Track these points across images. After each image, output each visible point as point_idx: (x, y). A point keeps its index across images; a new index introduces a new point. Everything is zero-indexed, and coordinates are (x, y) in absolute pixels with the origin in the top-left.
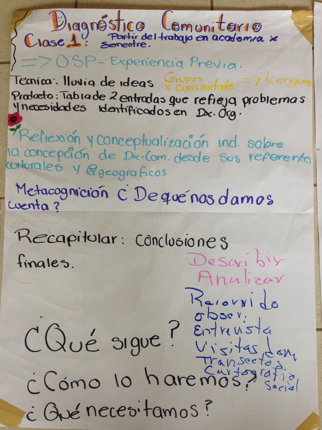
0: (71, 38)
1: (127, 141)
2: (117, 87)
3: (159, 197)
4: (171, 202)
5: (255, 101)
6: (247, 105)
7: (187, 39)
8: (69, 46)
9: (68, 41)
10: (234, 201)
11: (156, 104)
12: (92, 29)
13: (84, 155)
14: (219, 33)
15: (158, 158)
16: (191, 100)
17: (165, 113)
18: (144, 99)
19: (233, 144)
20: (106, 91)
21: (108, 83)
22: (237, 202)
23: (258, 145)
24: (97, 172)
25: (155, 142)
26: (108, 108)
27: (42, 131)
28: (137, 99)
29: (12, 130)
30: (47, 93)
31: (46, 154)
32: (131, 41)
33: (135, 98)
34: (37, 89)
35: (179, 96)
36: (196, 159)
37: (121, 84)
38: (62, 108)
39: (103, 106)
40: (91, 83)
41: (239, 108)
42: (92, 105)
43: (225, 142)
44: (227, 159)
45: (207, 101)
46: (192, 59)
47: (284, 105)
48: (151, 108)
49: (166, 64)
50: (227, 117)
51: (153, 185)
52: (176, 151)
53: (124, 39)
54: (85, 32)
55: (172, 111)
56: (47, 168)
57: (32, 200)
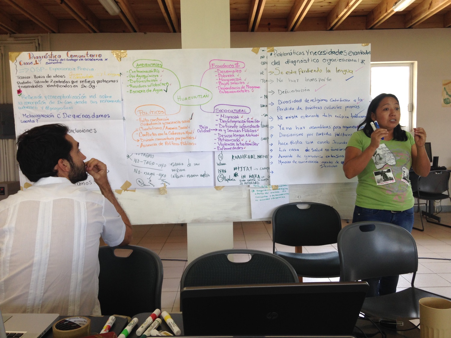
0: (35, 61)
1: (58, 97)
2: (52, 78)
3: (72, 116)
4: (76, 118)
5: (101, 82)
6: (98, 83)
7: (76, 60)
8: (35, 64)
9: (34, 62)
10: (97, 116)
11: (67, 84)
12: (42, 58)
13: (44, 103)
14: (87, 58)
15: (69, 103)
16: (79, 82)
17: (70, 87)
18: (62, 82)
19: (94, 97)
20: (49, 80)
21: (49, 77)
22: (98, 117)
23: (103, 97)
24: (49, 109)
25: (68, 97)
26: (50, 85)
27: (29, 95)
28: (60, 82)
29: (19, 95)
30: (29, 82)
31: (31, 103)
32: (56, 61)
33: (59, 81)
34: (26, 80)
35: (75, 80)
36: (82, 103)
37: (54, 77)
38: (35, 87)
39: (48, 85)
40: (43, 77)
41: (96, 84)
42: (45, 85)
43: (92, 96)
44: (93, 102)
45: (84, 82)
46: (78, 67)
47: (111, 83)
48: (65, 85)
49: (69, 69)
50: (92, 88)
51: (69, 112)
52: (75, 100)
53: (54, 61)
54: (40, 59)
55: (73, 86)
56: (32, 108)
57: (29, 119)
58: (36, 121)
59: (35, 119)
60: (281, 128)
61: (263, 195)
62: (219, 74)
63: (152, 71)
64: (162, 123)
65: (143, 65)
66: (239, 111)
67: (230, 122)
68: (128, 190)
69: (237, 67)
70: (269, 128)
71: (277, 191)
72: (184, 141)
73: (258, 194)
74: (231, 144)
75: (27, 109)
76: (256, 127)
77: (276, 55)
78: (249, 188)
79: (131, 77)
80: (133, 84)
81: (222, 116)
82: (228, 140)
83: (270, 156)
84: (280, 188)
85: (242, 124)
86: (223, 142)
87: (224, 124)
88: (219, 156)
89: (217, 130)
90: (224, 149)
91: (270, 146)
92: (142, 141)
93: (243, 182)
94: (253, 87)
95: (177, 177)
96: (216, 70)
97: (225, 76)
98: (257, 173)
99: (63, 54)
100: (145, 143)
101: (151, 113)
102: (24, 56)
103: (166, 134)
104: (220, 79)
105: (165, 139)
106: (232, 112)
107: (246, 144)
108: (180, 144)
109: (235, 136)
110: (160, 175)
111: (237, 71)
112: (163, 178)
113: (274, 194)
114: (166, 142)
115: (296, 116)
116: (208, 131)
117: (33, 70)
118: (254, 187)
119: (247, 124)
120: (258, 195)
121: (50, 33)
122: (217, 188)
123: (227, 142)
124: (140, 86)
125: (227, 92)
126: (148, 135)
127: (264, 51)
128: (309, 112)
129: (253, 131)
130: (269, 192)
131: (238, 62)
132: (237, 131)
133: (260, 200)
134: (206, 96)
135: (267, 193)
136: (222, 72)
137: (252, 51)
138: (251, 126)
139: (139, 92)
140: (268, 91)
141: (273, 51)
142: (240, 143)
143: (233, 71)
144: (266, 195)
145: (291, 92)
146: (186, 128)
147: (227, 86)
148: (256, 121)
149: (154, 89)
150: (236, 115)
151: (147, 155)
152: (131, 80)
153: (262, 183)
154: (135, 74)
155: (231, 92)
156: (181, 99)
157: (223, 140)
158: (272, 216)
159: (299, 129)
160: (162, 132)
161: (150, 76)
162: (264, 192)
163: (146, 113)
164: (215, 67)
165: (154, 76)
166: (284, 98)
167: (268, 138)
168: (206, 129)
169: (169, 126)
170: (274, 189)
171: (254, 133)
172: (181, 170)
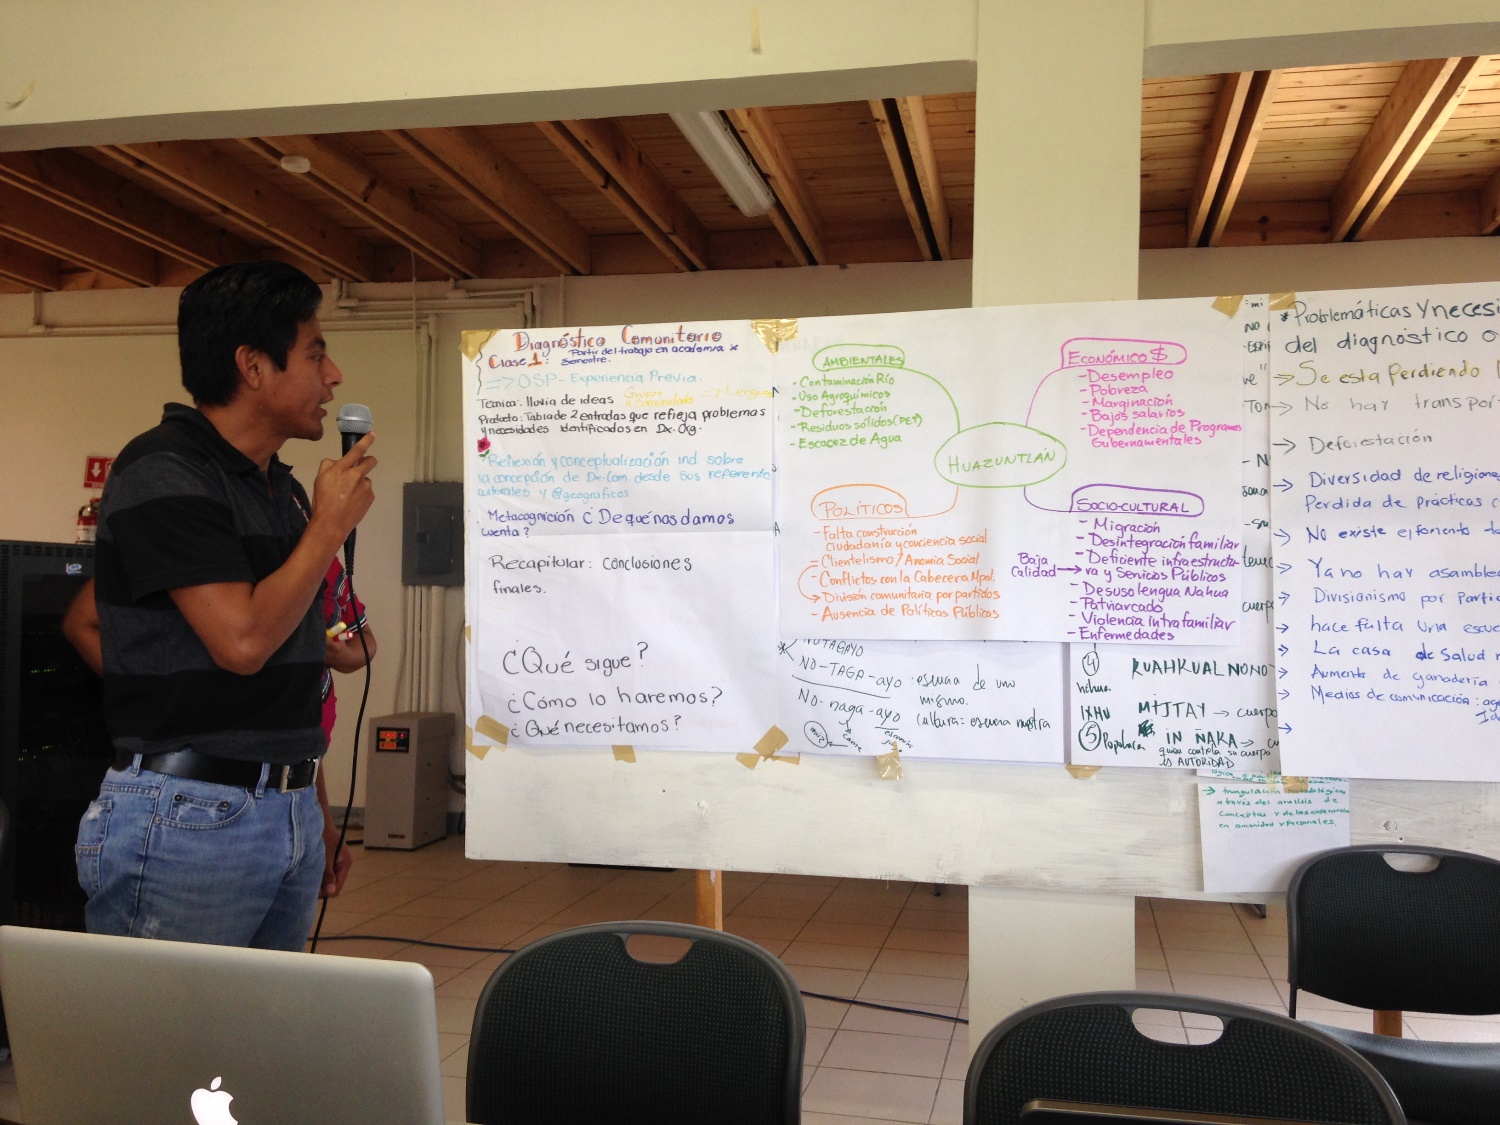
0: (533, 356)
1: (589, 461)
2: (578, 406)
3: (623, 519)
4: (635, 523)
5: (715, 414)
6: (707, 419)
7: (647, 351)
8: (531, 365)
9: (530, 360)
10: (696, 520)
11: (617, 421)
12: (554, 346)
13: (550, 478)
14: (678, 344)
15: (618, 478)
16: (651, 416)
17: (626, 430)
18: (605, 417)
19: (693, 461)
20: (567, 410)
21: (569, 401)
22: (699, 522)
23: (718, 461)
24: (562, 496)
25: (616, 462)
26: (569, 427)
27: (509, 456)
28: (597, 416)
29: (482, 456)
30: (512, 416)
31: (514, 479)
32: (591, 356)
34: (503, 412)
35: (639, 411)
36: (657, 478)
37: (582, 401)
38: (527, 430)
39: (564, 426)
40: (552, 402)
41: (699, 423)
42: (554, 425)
43: (686, 459)
44: (687, 477)
45: (666, 416)
46: (651, 373)
47: (744, 417)
48: (611, 426)
49: (626, 379)
50: (686, 433)
51: (617, 507)
52: (637, 470)
53: (584, 355)
54: (546, 350)
55: (632, 428)
56: (516, 493)
57: (503, 526)
58: (522, 532)
59: (520, 525)
60: (1322, 572)
62: (1092, 386)
63: (872, 381)
64: (893, 544)
65: (844, 363)
66: (1162, 508)
67: (1128, 544)
68: (777, 758)
69: (1158, 360)
70: (1276, 570)
71: (1302, 796)
72: (963, 602)
73: (1228, 802)
74: (1129, 621)
75: (501, 496)
76: (1224, 563)
77: (1302, 318)
78: (1193, 780)
79: (807, 399)
80: (811, 421)
81: (1101, 522)
82: (1119, 607)
83: (1278, 668)
84: (1315, 786)
85: (1170, 553)
86: (1101, 613)
87: (1105, 551)
88: (1086, 660)
89: (1079, 569)
90: (1102, 635)
91: (1277, 633)
92: (829, 598)
93: (1174, 758)
94: (1214, 428)
95: (937, 723)
96: (1084, 371)
97: (1113, 392)
98: (1226, 726)
99: (612, 333)
100: (837, 607)
101: (862, 510)
102: (504, 341)
103: (907, 579)
104: (1095, 400)
105: (901, 595)
106: (1136, 510)
107: (1184, 621)
108: (951, 613)
109: (1143, 591)
110: (880, 712)
111: (1157, 375)
112: (889, 723)
113: (1291, 808)
114: (905, 607)
115: (1380, 530)
116: (1047, 573)
117: (524, 382)
118: (1215, 775)
119: (1189, 553)
120: (1230, 808)
121: (566, 275)
122: (1075, 770)
123: (1113, 614)
124: (830, 427)
125: (1120, 444)
126: (846, 581)
127: (1257, 307)
128: (1430, 517)
129: (1213, 578)
130: (1274, 798)
131: (1163, 346)
132: (1153, 577)
133: (1238, 826)
134: (1044, 456)
135: (1264, 803)
136: (1103, 378)
137: (1214, 306)
138: (1204, 561)
139: (826, 444)
140: (1273, 441)
141: (1292, 304)
142: (1164, 619)
143: (1144, 374)
144: (1260, 808)
145: (1358, 444)
146: (974, 560)
147: (1120, 424)
148: (1225, 542)
149: (876, 434)
150: (1150, 520)
151: (842, 645)
152: (803, 408)
153: (1243, 765)
154: (818, 391)
155: (1133, 443)
156: (960, 466)
157: (1099, 606)
158: (1285, 888)
159: (1391, 576)
160: (892, 571)
161: (863, 395)
162: (1253, 798)
163: (844, 512)
164: (1081, 364)
165: (876, 395)
166: (1332, 464)
167: (1270, 605)
168: (1043, 567)
169: (917, 553)
170: (1290, 791)
171: (1216, 586)
172: (951, 702)
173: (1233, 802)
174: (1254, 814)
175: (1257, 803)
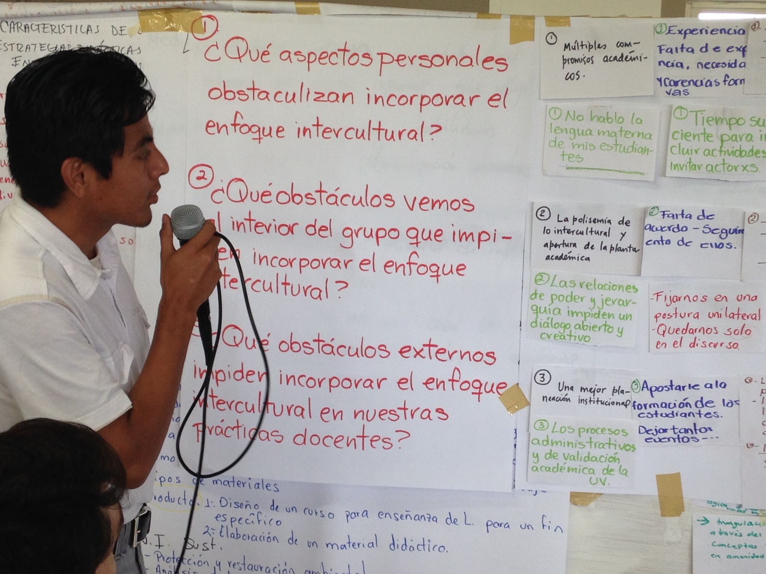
61: (741, 541)
73: (721, 533)
118: (710, 506)
120: (723, 539)
130: (764, 531)
133: (729, 557)
135: (755, 535)
144: (752, 540)
162: (745, 530)
173: (726, 534)
174: (746, 546)
175: (749, 535)
